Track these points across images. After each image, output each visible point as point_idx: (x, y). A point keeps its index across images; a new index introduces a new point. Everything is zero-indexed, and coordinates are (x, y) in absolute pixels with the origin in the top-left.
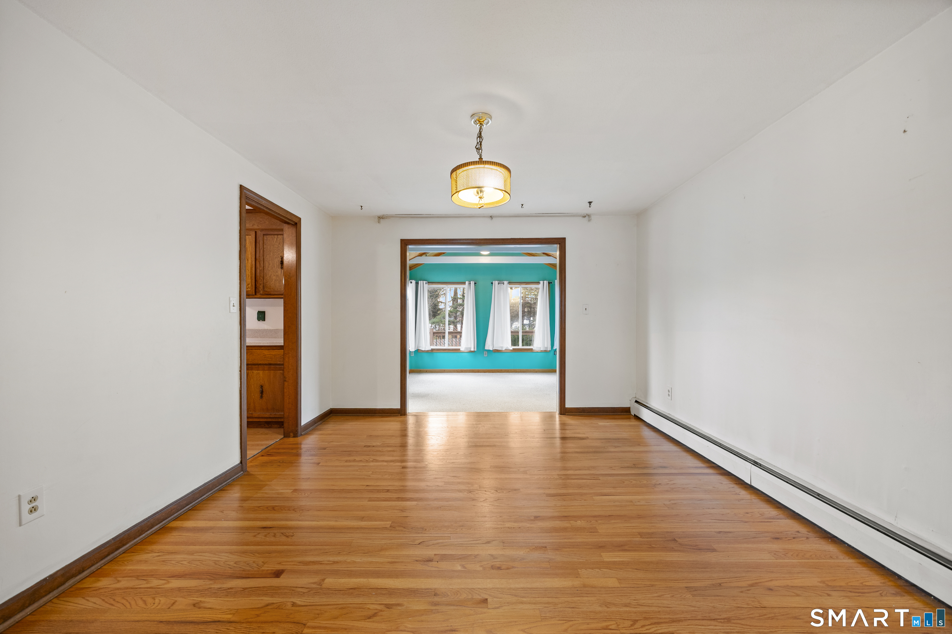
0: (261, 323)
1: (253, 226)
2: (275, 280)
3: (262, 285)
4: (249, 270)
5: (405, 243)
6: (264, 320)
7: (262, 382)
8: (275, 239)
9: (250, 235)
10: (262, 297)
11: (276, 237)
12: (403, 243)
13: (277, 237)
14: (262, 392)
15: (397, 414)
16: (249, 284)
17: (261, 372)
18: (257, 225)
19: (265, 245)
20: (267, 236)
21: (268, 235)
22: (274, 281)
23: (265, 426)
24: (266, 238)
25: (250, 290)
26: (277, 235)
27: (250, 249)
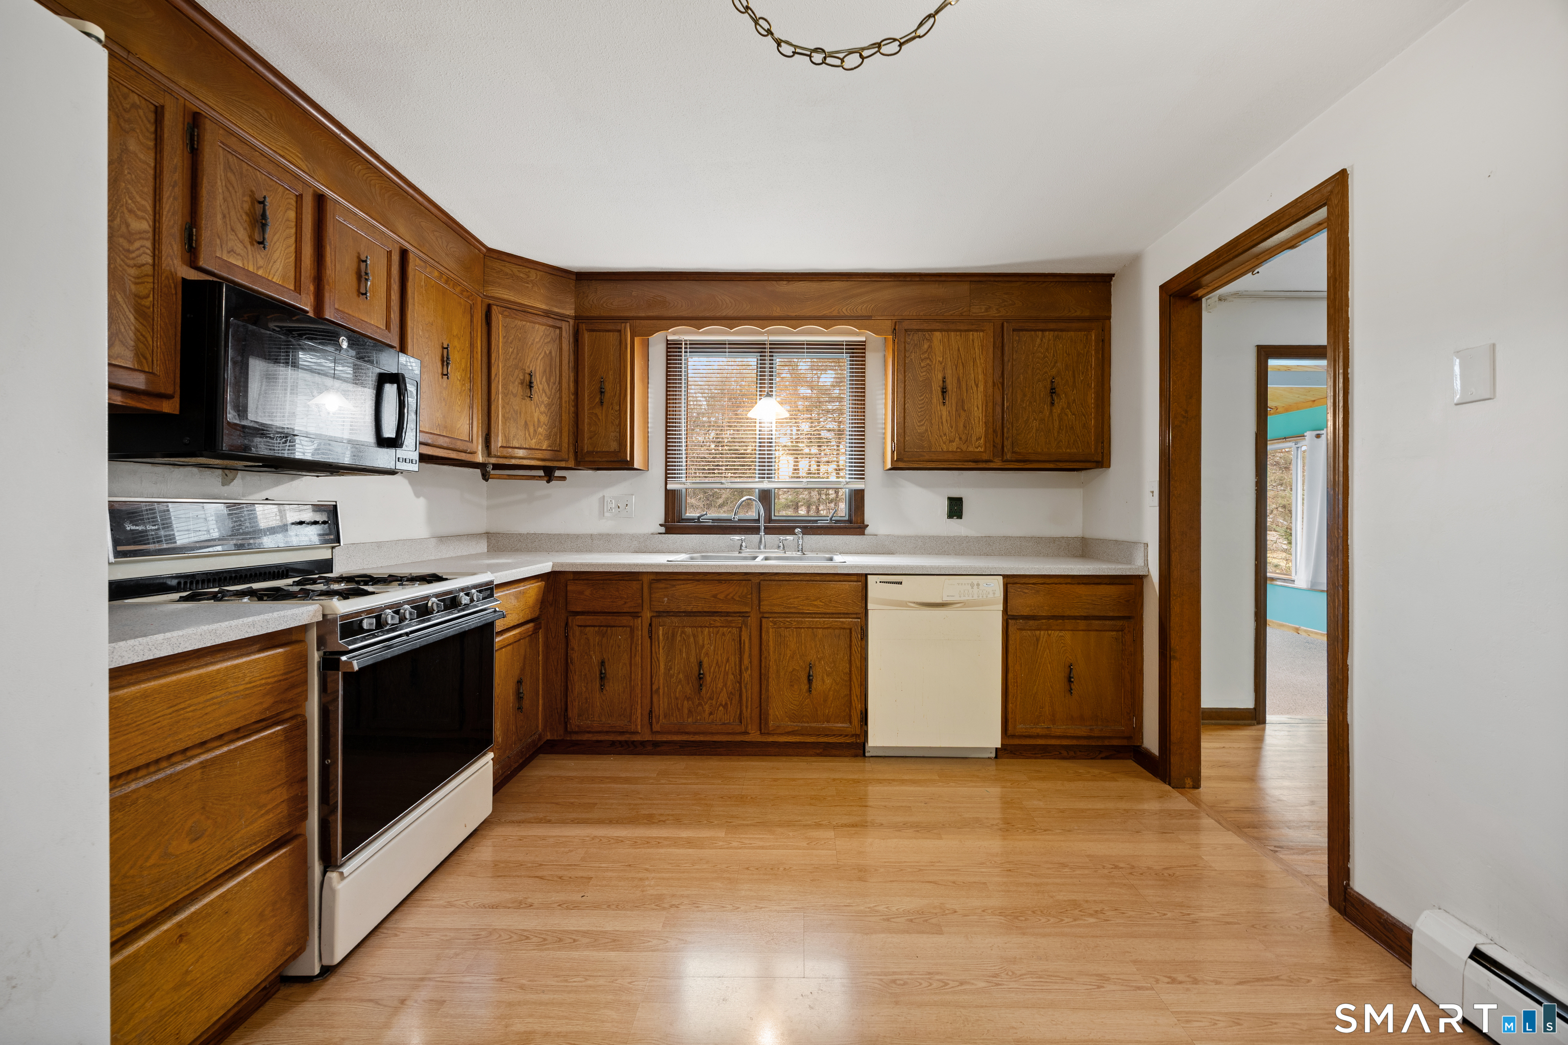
0: (955, 522)
1: (987, 310)
2: (1037, 430)
3: (1010, 440)
4: (980, 408)
5: (1265, 353)
6: (960, 516)
7: (1070, 657)
8: (1038, 340)
9: (983, 331)
10: (1006, 467)
11: (1040, 336)
12: (1263, 353)
13: (1043, 336)
14: (1070, 680)
15: (1249, 722)
16: (980, 438)
17: (1068, 635)
18: (997, 309)
19: (1016, 352)
20: (1021, 333)
21: (1022, 330)
22: (1034, 431)
23: (1060, 753)
24: (1017, 338)
25: (982, 450)
26: (1043, 330)
27: (982, 361)
